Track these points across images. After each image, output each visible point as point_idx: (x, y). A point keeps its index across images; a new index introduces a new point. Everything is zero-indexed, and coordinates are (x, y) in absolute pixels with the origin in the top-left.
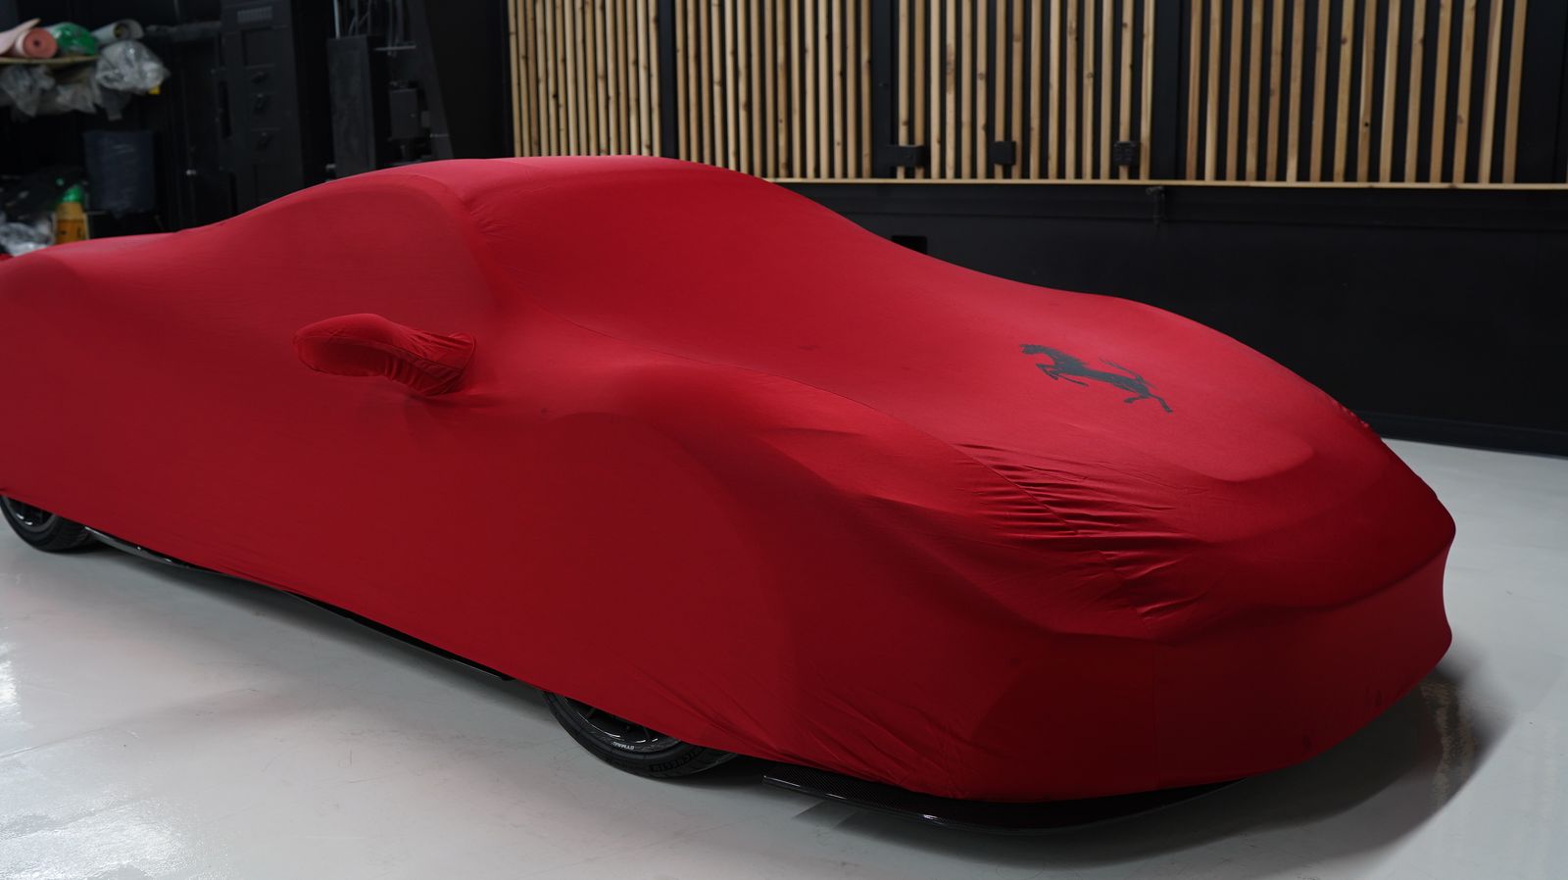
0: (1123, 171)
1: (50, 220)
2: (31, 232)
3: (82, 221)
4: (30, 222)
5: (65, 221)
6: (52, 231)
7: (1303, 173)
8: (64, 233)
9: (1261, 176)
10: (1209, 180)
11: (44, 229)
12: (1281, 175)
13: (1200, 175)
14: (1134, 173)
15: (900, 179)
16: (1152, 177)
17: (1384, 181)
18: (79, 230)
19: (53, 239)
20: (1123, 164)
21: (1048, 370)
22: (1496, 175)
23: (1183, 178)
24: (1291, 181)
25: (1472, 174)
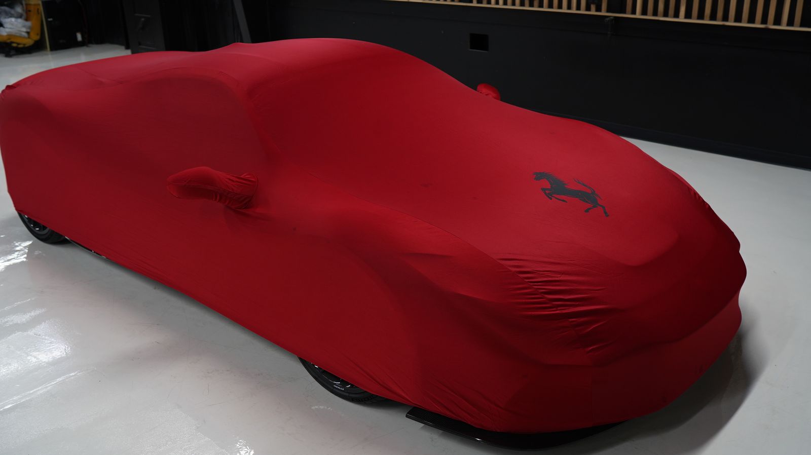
0: (593, 7)
1: (22, 4)
2: (13, 12)
3: (39, 5)
4: (11, 6)
5: (30, 5)
6: (23, 10)
7: (688, 15)
8: (30, 11)
9: (666, 14)
10: (638, 15)
11: (19, 9)
12: (676, 15)
13: (634, 12)
14: (599, 9)
15: (475, 4)
16: (608, 11)
17: (730, 22)
18: (38, 9)
19: (25, 14)
20: (593, 3)
21: (547, 192)
22: (791, 22)
23: (625, 12)
24: (682, 19)
25: (777, 21)
